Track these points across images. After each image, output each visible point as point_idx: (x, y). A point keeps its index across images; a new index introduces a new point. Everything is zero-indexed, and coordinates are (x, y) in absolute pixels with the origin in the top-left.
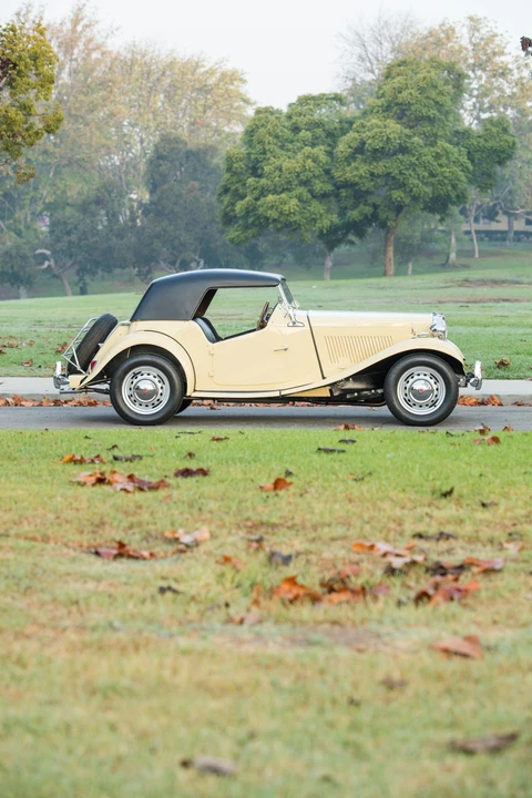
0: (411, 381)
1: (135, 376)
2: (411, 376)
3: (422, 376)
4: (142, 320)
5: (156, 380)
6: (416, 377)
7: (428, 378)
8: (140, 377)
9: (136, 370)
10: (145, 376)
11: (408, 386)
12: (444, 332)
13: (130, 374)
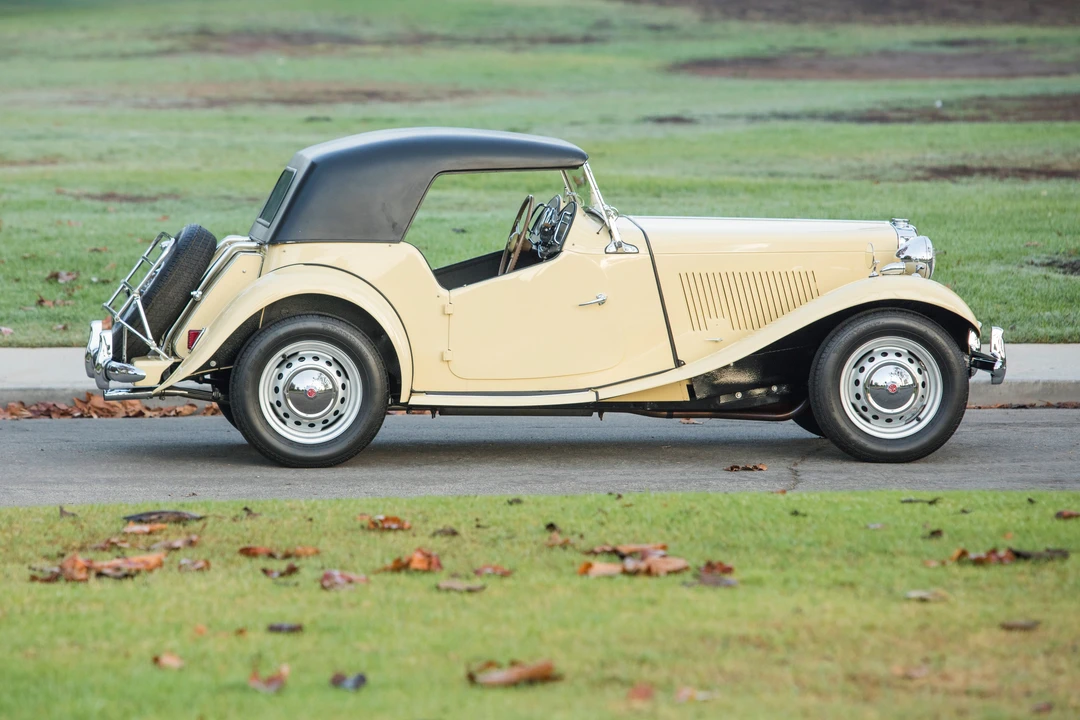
0: (869, 366)
1: (286, 361)
2: (869, 356)
3: (892, 357)
4: (298, 241)
5: (332, 370)
6: (879, 360)
7: (904, 360)
8: (296, 364)
9: (288, 350)
10: (309, 362)
11: (862, 377)
12: (929, 262)
13: (277, 358)
